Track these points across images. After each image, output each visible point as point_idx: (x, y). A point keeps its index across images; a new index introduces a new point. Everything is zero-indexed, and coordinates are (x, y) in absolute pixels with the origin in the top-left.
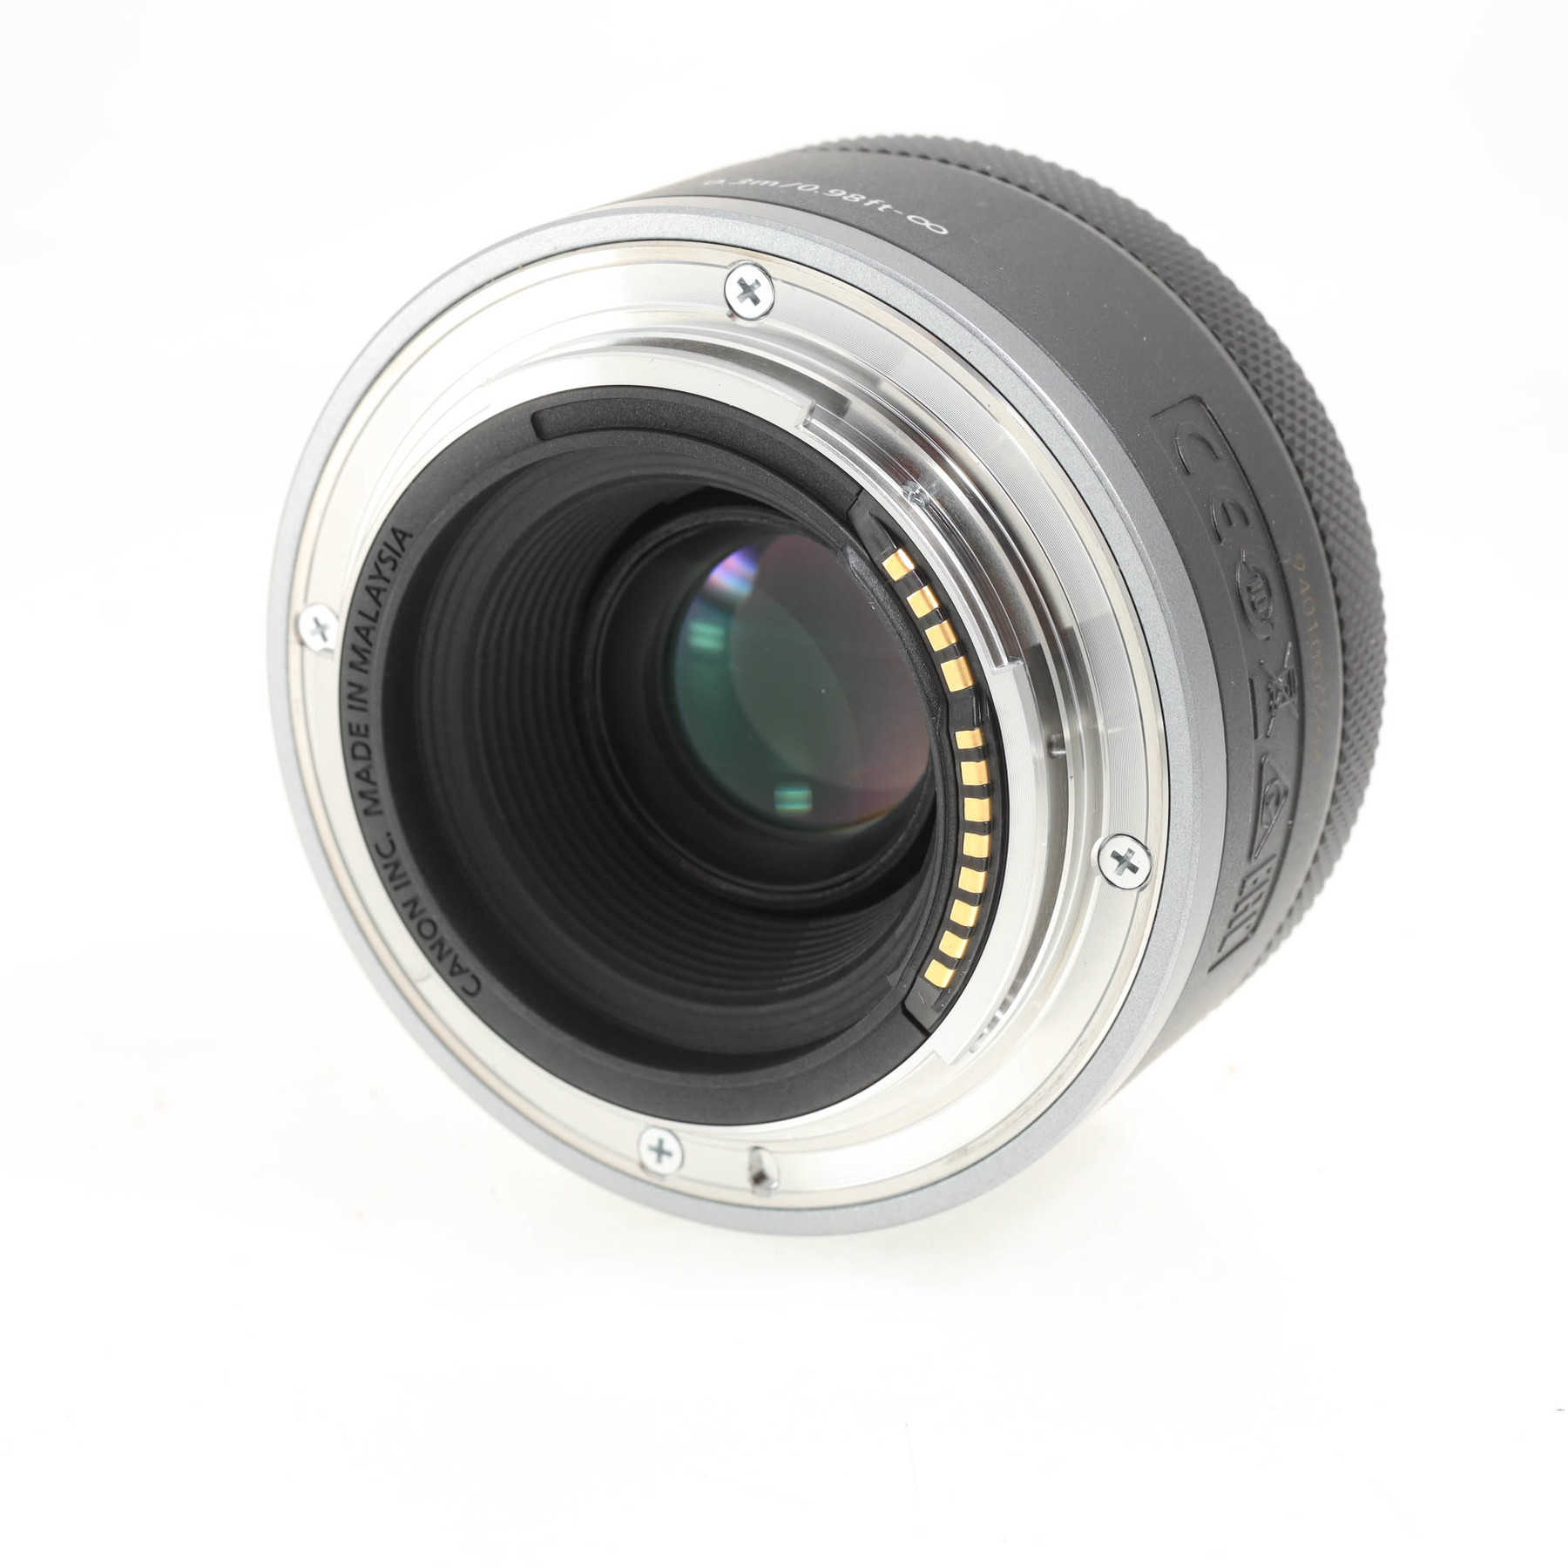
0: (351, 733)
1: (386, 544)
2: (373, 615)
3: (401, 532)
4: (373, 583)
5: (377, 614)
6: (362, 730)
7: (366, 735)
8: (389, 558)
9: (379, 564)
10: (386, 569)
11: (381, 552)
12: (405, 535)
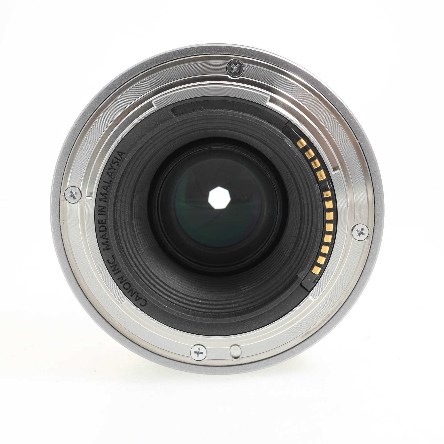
0: (99, 223)
1: (115, 158)
2: (109, 182)
3: (120, 152)
4: (110, 171)
5: (111, 181)
6: (104, 222)
7: (105, 223)
8: (116, 162)
9: (112, 164)
10: (115, 166)
11: (113, 160)
12: (122, 153)
